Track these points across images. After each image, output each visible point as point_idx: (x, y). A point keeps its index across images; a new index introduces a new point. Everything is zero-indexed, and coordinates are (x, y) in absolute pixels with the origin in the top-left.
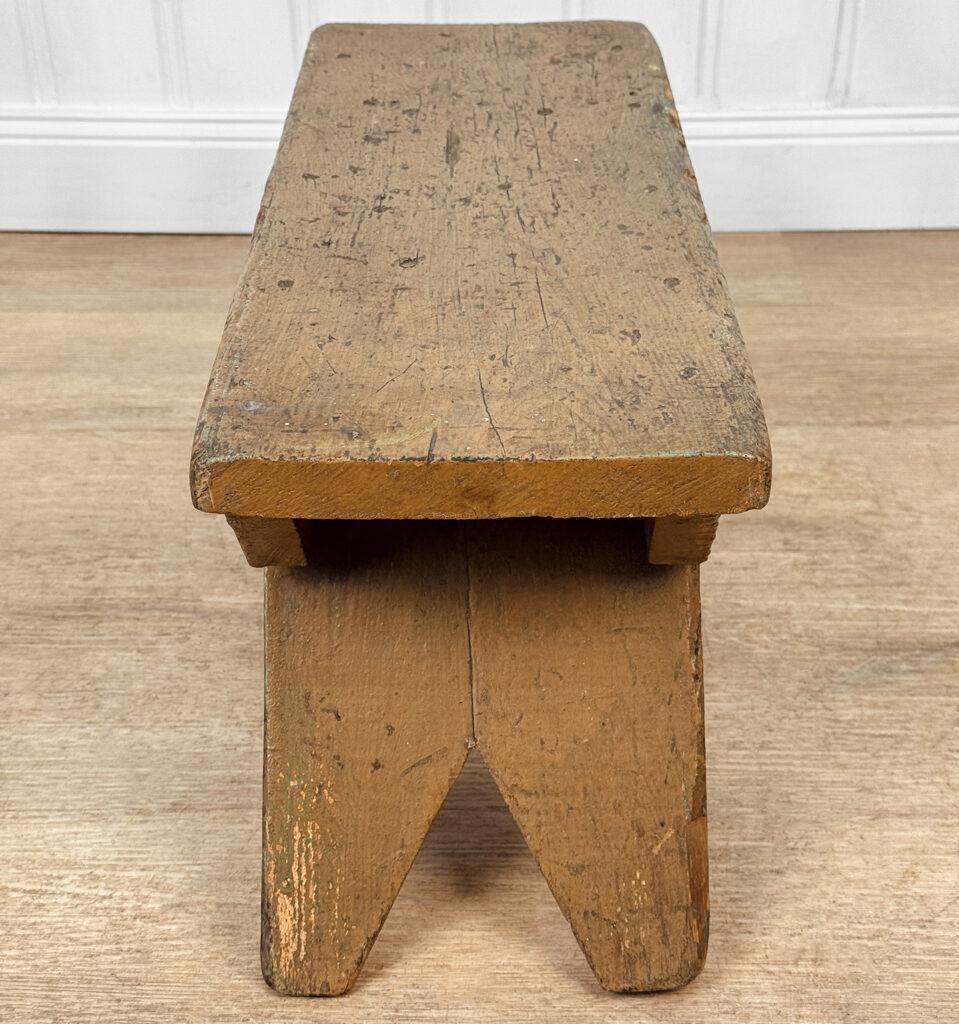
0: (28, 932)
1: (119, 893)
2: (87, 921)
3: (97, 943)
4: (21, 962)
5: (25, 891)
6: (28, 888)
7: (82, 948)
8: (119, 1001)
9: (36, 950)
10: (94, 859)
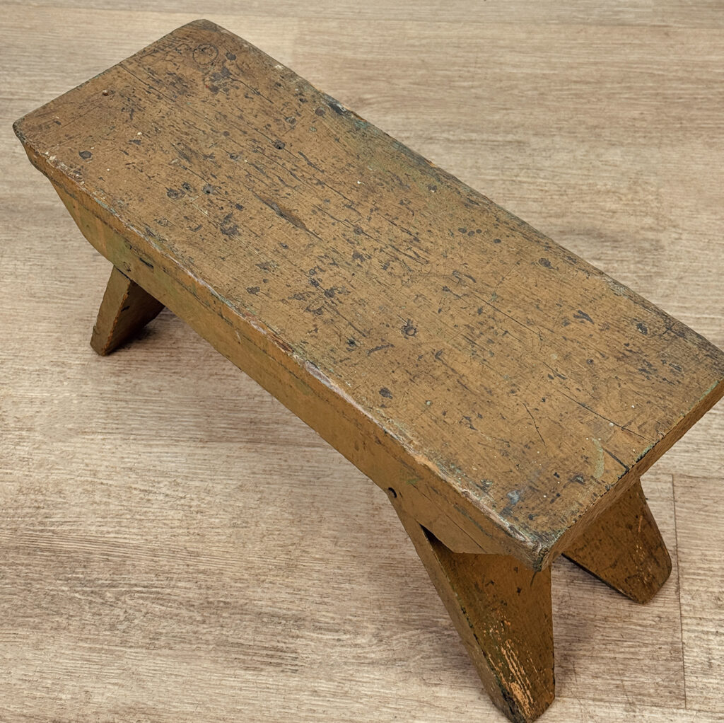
0: (142, 517)
1: (188, 496)
2: (172, 513)
3: (178, 527)
4: (139, 537)
5: (140, 490)
6: (142, 488)
7: (170, 530)
8: (188, 565)
9: (146, 530)
10: (176, 471)
